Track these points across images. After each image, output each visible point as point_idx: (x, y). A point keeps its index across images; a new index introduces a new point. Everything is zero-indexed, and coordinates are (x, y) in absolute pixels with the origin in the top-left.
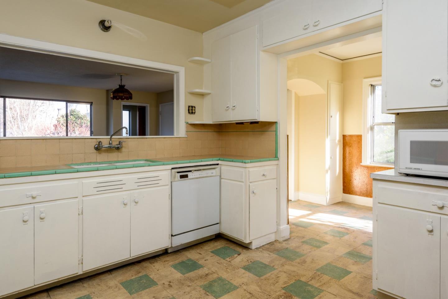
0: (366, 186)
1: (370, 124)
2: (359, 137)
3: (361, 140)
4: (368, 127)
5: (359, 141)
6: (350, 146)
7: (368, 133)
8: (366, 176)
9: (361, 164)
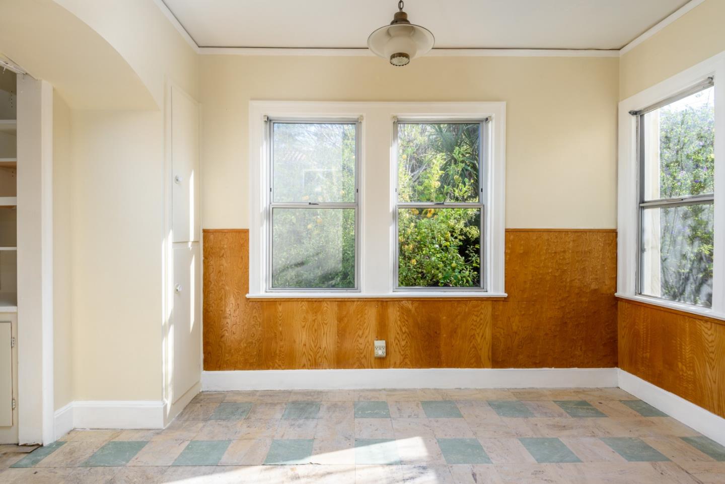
0: (257, 345)
1: (265, 206)
2: (243, 235)
3: (247, 240)
4: (261, 211)
5: (242, 242)
6: (221, 255)
7: (262, 225)
8: (258, 323)
9: (248, 296)
